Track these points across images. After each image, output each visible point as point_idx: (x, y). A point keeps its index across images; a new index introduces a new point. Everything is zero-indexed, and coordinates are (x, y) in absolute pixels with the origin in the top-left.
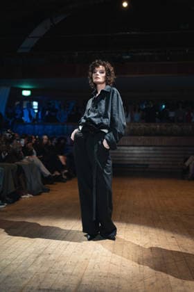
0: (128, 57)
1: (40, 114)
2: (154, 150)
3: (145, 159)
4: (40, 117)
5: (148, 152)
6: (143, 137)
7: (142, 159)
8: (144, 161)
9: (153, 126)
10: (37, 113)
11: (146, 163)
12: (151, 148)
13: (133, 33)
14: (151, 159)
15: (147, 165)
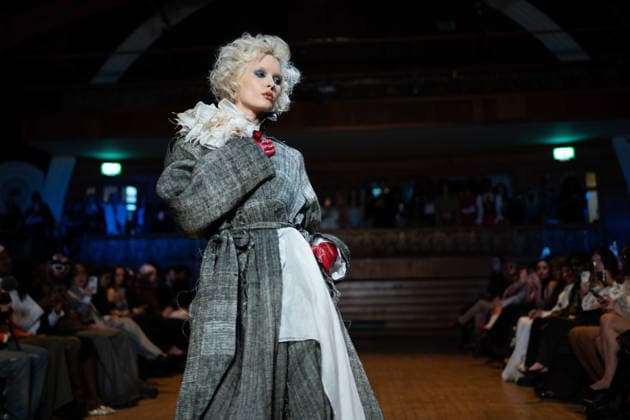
0: (329, 89)
1: (141, 213)
2: (395, 288)
3: (378, 309)
4: (141, 221)
5: (381, 293)
6: (369, 261)
7: (369, 309)
8: (375, 313)
9: (390, 235)
10: (135, 213)
11: (379, 318)
12: (388, 284)
13: (340, 40)
14: (389, 309)
15: (382, 322)
